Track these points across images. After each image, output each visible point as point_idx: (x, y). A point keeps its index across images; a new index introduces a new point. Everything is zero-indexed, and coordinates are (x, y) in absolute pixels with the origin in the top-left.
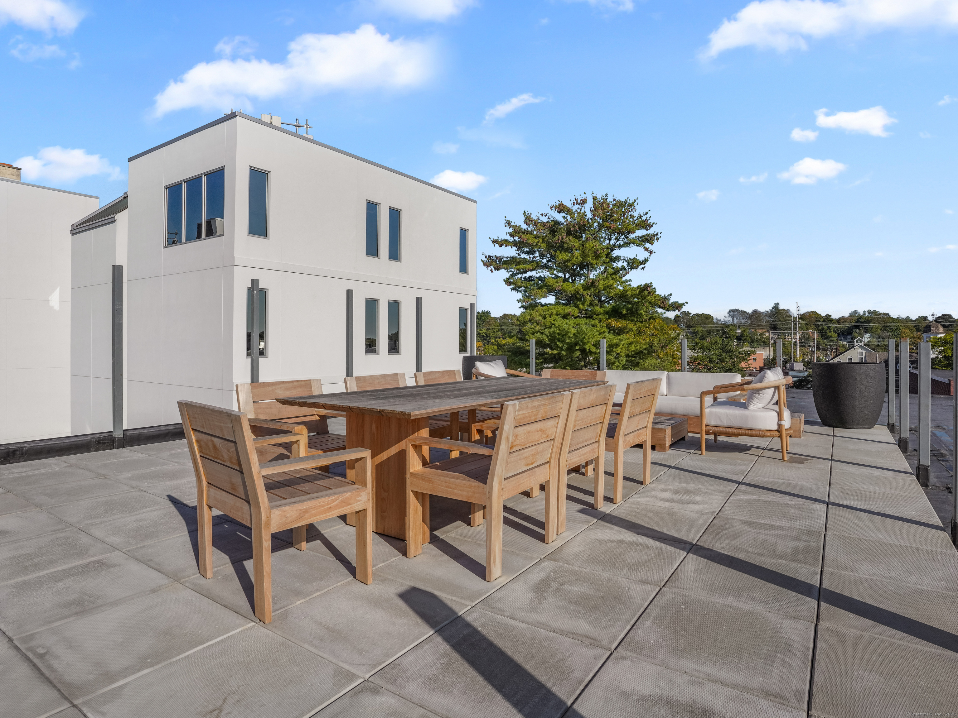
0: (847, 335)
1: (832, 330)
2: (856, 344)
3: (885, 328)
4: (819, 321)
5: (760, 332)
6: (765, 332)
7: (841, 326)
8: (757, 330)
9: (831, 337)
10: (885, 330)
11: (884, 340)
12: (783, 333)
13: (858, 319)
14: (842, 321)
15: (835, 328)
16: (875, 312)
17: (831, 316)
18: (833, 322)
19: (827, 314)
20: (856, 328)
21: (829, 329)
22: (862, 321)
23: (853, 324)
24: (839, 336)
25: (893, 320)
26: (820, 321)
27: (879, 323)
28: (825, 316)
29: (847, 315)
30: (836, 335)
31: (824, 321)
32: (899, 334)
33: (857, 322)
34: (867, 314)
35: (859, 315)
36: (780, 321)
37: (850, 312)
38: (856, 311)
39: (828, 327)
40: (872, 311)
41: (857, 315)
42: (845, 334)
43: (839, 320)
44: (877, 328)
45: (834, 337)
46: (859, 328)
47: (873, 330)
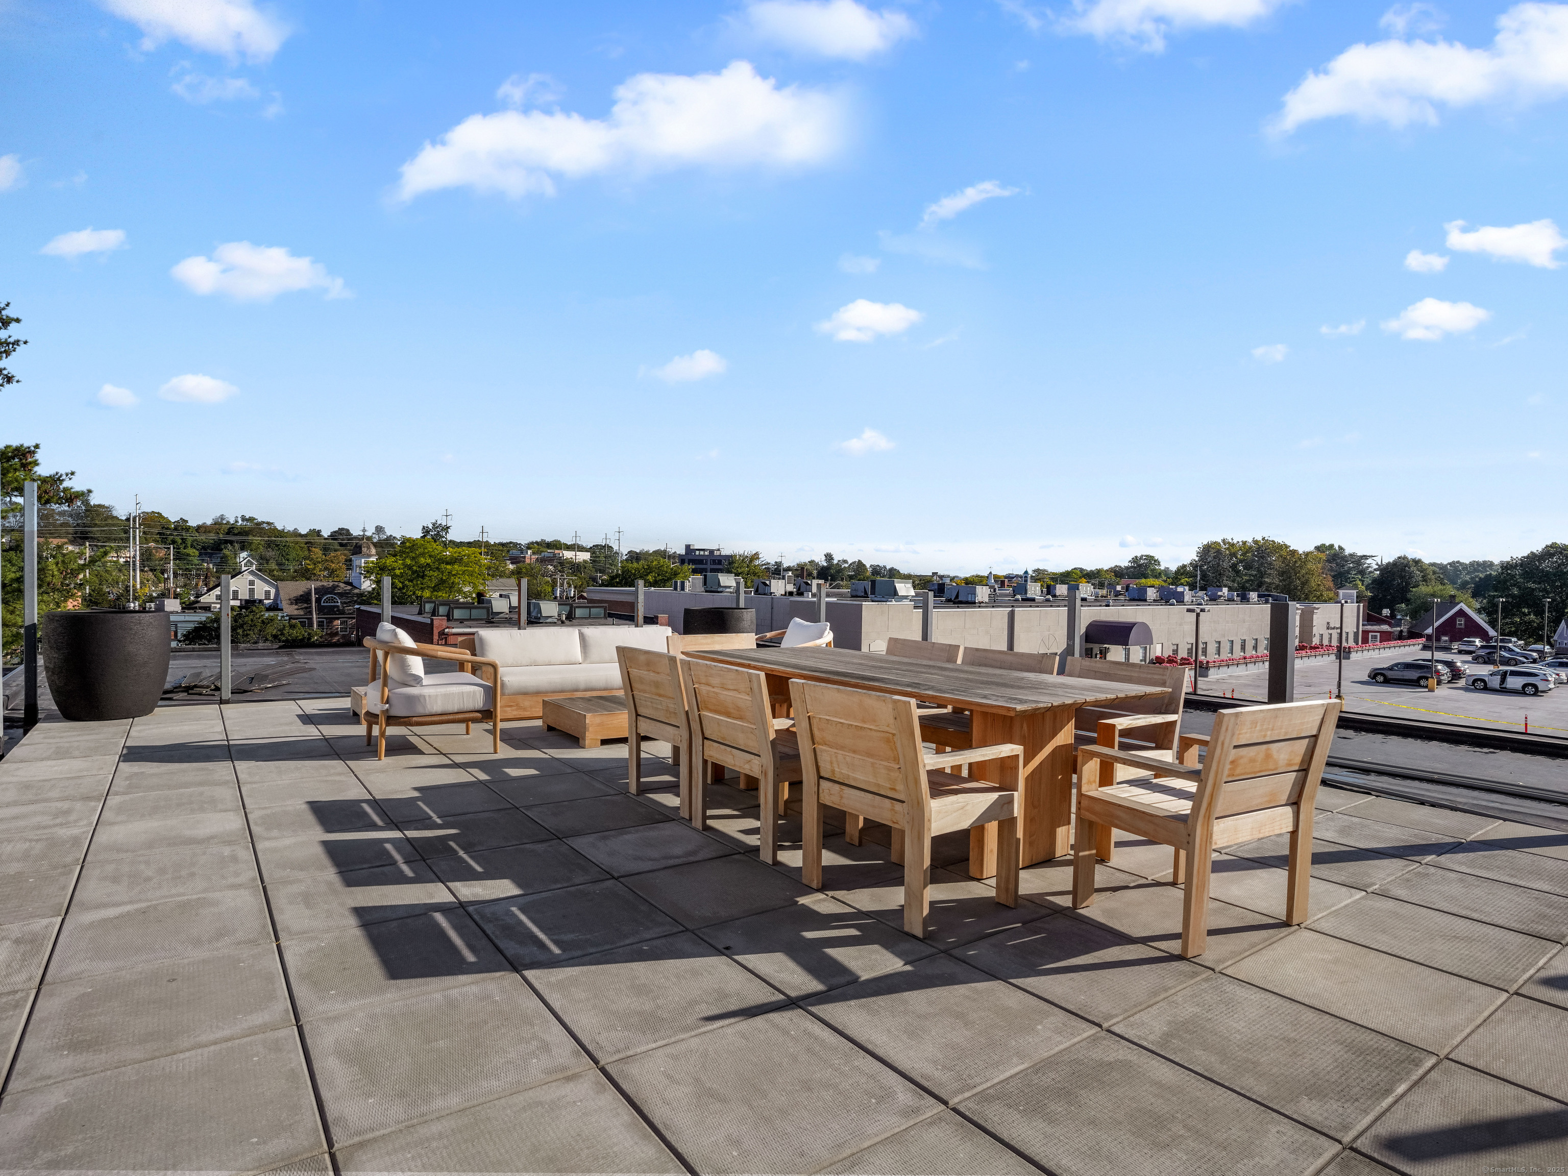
0: (212, 554)
1: (189, 545)
2: (244, 569)
3: (269, 545)
4: (167, 528)
5: (55, 543)
6: (66, 543)
7: (202, 538)
8: (51, 540)
9: (188, 555)
10: (269, 547)
11: (267, 563)
12: (101, 546)
13: (230, 528)
14: (202, 530)
15: (193, 541)
16: (251, 519)
17: (187, 521)
18: (191, 530)
19: (181, 519)
20: (226, 542)
21: (184, 543)
22: (236, 532)
23: (221, 536)
24: (200, 554)
25: (281, 534)
26: (170, 529)
27: (261, 537)
28: (178, 522)
29: (209, 522)
30: (197, 553)
31: (176, 529)
32: (287, 555)
33: (228, 533)
34: (240, 522)
35: (228, 522)
36: (96, 525)
37: (214, 517)
38: (222, 515)
39: (182, 539)
40: (247, 517)
41: (224, 522)
42: (209, 551)
43: (198, 529)
44: (259, 544)
45: (194, 556)
46: (231, 542)
47: (253, 547)
